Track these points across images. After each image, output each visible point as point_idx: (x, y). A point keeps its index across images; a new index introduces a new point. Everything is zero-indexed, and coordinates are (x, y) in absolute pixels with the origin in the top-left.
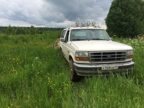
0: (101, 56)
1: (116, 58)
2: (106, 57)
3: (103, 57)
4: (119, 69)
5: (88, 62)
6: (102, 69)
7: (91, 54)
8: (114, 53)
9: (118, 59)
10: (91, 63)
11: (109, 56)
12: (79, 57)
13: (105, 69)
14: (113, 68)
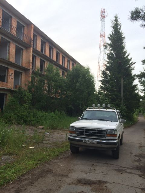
0: (84, 131)
1: (96, 134)
2: (88, 132)
3: (86, 132)
4: (97, 143)
5: (75, 135)
6: (83, 142)
7: (77, 129)
8: (95, 130)
9: (98, 136)
10: (76, 136)
11: (90, 132)
12: (70, 130)
13: (85, 142)
14: (92, 142)
